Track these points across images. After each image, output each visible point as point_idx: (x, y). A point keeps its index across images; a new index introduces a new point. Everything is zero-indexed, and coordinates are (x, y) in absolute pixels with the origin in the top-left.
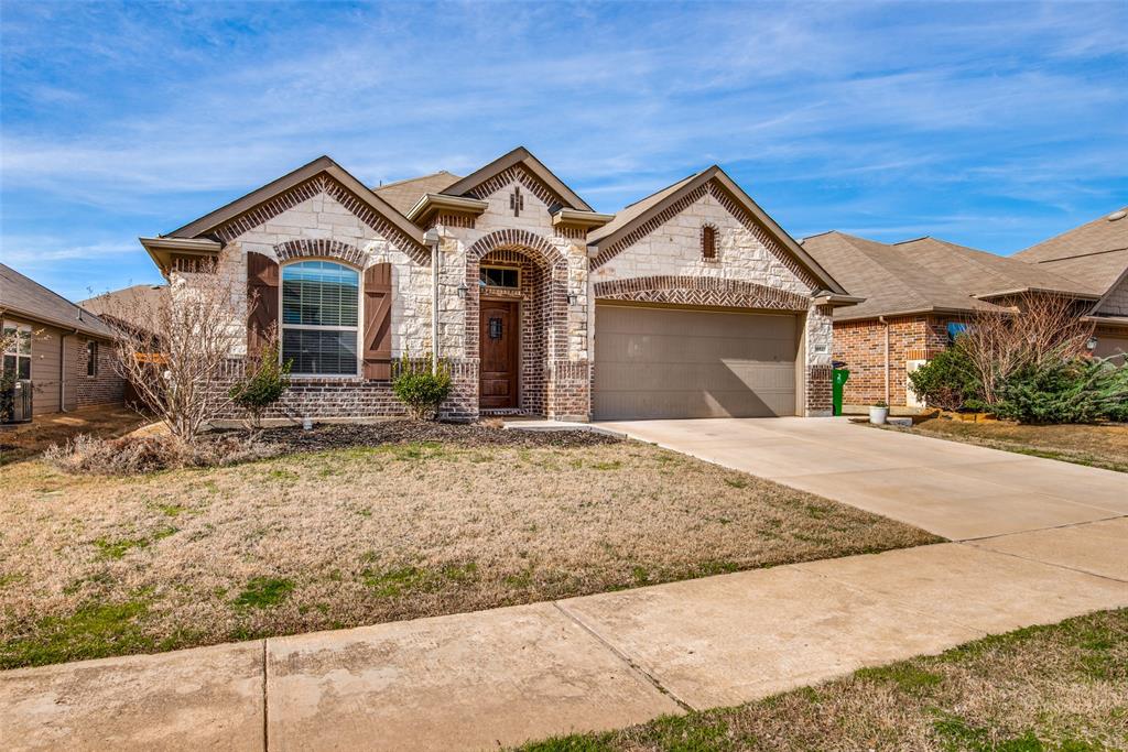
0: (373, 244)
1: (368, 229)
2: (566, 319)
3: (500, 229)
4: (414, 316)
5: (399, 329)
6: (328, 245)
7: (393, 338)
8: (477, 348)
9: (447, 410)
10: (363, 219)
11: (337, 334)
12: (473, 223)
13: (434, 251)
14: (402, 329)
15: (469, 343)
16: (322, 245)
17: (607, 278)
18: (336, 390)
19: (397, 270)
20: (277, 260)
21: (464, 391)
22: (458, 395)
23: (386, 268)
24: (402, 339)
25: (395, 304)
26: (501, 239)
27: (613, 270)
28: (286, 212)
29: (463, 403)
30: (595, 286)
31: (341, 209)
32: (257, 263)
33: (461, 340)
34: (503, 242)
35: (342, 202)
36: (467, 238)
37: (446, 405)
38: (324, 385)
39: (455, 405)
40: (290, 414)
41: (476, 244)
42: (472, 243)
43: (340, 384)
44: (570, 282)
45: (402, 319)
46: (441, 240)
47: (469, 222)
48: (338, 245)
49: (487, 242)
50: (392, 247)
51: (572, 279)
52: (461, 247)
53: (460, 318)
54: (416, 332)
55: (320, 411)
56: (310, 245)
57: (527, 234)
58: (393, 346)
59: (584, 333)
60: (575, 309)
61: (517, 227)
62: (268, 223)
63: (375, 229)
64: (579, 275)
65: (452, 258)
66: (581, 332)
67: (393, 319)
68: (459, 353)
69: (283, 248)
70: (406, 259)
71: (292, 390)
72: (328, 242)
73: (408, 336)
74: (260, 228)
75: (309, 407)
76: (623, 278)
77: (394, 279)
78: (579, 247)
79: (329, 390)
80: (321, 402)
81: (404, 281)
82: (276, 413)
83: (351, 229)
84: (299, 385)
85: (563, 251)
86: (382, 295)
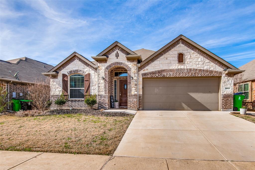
0: (86, 69)
1: (85, 66)
2: (131, 83)
3: (113, 62)
4: (95, 85)
5: (92, 88)
6: (77, 71)
7: (91, 90)
8: (107, 92)
9: (100, 106)
10: (84, 64)
11: (80, 89)
12: (106, 62)
13: (97, 69)
14: (93, 88)
15: (106, 91)
16: (76, 71)
17: (146, 72)
18: (79, 102)
19: (92, 75)
20: (68, 75)
21: (104, 102)
22: (103, 103)
23: (89, 74)
24: (93, 90)
25: (91, 82)
26: (113, 65)
27: (147, 69)
28: (69, 65)
29: (104, 105)
30: (142, 74)
31: (80, 63)
32: (64, 76)
33: (103, 90)
34: (114, 66)
35: (80, 61)
36: (105, 66)
37: (100, 105)
38: (77, 101)
39: (102, 105)
40: (70, 107)
41: (107, 67)
42: (106, 67)
43: (80, 101)
44: (132, 74)
45: (93, 86)
46: (98, 67)
47: (105, 62)
48: (79, 70)
49: (110, 66)
50: (90, 70)
51: (133, 73)
52: (103, 68)
53: (103, 85)
54: (96, 89)
55: (76, 106)
56: (74, 71)
57: (120, 63)
58: (91, 92)
59: (136, 87)
60: (133, 80)
61: (117, 61)
62: (66, 67)
63: (87, 66)
64: (135, 72)
65: (101, 71)
66: (135, 87)
67: (91, 86)
68: (103, 93)
69: (69, 72)
70: (93, 72)
71: (71, 102)
72: (77, 70)
73: (94, 90)
74: (65, 69)
75: (74, 105)
76: (150, 71)
77: (91, 77)
78: (134, 64)
79: (78, 102)
80: (76, 104)
81: (93, 77)
82: (68, 106)
83: (82, 67)
84: (72, 101)
85: (130, 66)
86: (88, 81)
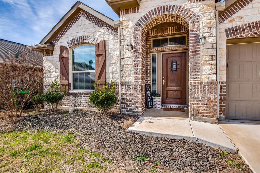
0: (98, 34)
1: (97, 27)
2: (198, 54)
3: (153, 8)
4: (115, 63)
5: (109, 69)
6: (83, 38)
7: (107, 74)
8: (140, 77)
9: (125, 108)
10: (95, 24)
12: (138, 10)
13: (119, 29)
14: (110, 69)
15: (136, 74)
16: (81, 38)
17: (238, 23)
18: (87, 97)
19: (108, 43)
20: (68, 47)
21: (133, 99)
22: (130, 101)
23: (104, 42)
24: (111, 74)
25: (107, 58)
26: (153, 14)
27: (242, 18)
28: (71, 29)
29: (133, 106)
30: (226, 31)
31: (88, 22)
32: (62, 49)
33: (132, 73)
34: (155, 15)
35: (88, 19)
36: (134, 18)
37: (124, 106)
38: (83, 94)
39: (128, 106)
40: (73, 105)
41: (139, 20)
42: (137, 20)
43: (88, 94)
44: (201, 30)
45: (110, 66)
46: (121, 23)
47: (135, 10)
48: (86, 37)
49: (145, 18)
50: (106, 33)
51: (203, 27)
52: (131, 24)
53: (131, 61)
54: (116, 70)
55: (82, 105)
56: (78, 39)
57: (170, 7)
58: (107, 78)
59: (214, 62)
60: (206, 46)
61: (163, 5)
62: (66, 34)
63: (100, 27)
64: (209, 23)
65: (127, 30)
66: (211, 62)
67: (107, 65)
68: (130, 80)
69: (70, 42)
70: (112, 37)
71: (73, 96)
72: (83, 36)
73: (113, 72)
74: (64, 36)
75: (79, 103)
76: (251, 21)
77: (107, 47)
78: (208, 6)
79: (84, 96)
80: (82, 101)
81: (111, 47)
82: (69, 104)
83: (91, 29)
84: (75, 94)
85: (196, 11)
86: (101, 55)
